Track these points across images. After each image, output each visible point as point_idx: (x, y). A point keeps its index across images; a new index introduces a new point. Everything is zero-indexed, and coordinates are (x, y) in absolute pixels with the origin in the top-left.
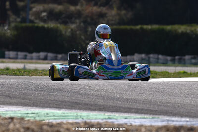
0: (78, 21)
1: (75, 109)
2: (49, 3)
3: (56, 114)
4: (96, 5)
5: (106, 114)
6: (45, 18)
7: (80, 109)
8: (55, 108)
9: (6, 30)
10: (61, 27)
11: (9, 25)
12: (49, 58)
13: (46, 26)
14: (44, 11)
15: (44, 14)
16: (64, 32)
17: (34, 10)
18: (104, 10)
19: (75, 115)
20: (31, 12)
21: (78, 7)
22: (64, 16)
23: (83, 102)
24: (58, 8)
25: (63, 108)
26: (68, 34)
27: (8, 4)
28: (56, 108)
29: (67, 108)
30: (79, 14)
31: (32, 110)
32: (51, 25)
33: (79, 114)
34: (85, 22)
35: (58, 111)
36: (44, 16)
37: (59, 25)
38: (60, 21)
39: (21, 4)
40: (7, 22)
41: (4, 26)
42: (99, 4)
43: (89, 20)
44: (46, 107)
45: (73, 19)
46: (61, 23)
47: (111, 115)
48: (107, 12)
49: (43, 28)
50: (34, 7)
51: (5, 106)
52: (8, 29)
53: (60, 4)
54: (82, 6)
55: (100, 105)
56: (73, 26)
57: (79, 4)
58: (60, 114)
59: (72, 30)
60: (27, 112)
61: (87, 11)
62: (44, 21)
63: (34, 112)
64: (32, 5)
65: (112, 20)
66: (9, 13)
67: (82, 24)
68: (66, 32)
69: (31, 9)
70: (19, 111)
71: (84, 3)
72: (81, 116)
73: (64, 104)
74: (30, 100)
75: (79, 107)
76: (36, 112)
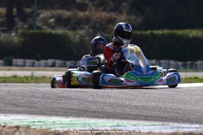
0: (86, 27)
1: (82, 117)
2: (57, 9)
3: (64, 122)
4: (105, 10)
5: (115, 122)
6: (53, 24)
7: (88, 116)
8: (62, 116)
9: (12, 37)
10: (70, 33)
11: (16, 32)
12: (57, 65)
13: (54, 32)
14: (52, 17)
15: (52, 20)
16: (72, 39)
17: (41, 16)
18: (113, 15)
19: (83, 122)
20: (38, 18)
21: (87, 13)
22: (72, 22)
23: (91, 109)
24: (66, 14)
25: (71, 116)
26: (77, 40)
27: (15, 10)
28: (64, 116)
29: (74, 116)
30: (87, 20)
31: (39, 118)
32: (59, 31)
33: (87, 122)
34: (94, 28)
35: (66, 119)
36: (52, 22)
37: (67, 31)
38: (69, 27)
39: (28, 10)
40: (14, 28)
41: (11, 33)
42: (108, 8)
43: (98, 25)
44: (54, 115)
45: (82, 25)
46: (69, 29)
47: (119, 123)
48: (116, 17)
49: (51, 34)
50: (41, 13)
51: (11, 115)
52: (16, 36)
53: (68, 9)
54: (91, 11)
55: (109, 113)
56: (82, 32)
57: (88, 10)
58: (68, 122)
59: (81, 36)
60: (33, 121)
61: (96, 17)
62: (53, 27)
63: (40, 120)
64: (40, 11)
66: (16, 19)
67: (91, 30)
68: (74, 38)
69: (38, 15)
70: (25, 119)
71: (93, 8)
72: (88, 124)
73: (71, 111)
74: (36, 108)
75: (87, 115)
76: (43, 120)
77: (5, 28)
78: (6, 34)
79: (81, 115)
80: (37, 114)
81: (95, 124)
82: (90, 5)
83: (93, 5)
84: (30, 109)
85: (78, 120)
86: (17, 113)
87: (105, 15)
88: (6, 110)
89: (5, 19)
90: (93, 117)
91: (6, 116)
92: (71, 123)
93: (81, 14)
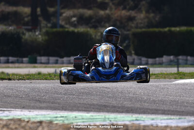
1: (103, 112)
2: (79, 8)
3: (85, 117)
4: (124, 8)
5: (134, 116)
7: (108, 111)
8: (83, 111)
9: (37, 36)
10: (91, 31)
11: (40, 31)
13: (76, 30)
14: (74, 16)
15: (74, 19)
16: (94, 36)
17: (64, 15)
18: (133, 13)
19: (103, 117)
20: (61, 18)
21: (107, 12)
22: (93, 20)
23: (111, 105)
24: (88, 13)
25: (91, 111)
26: (98, 38)
27: (39, 10)
28: (85, 111)
29: (95, 111)
30: (108, 18)
31: (61, 113)
32: (81, 29)
33: (107, 117)
35: (87, 115)
36: (75, 21)
37: (89, 29)
38: (90, 25)
39: (51, 10)
40: (39, 27)
41: (35, 32)
42: (128, 7)
43: (118, 23)
44: (75, 110)
45: (103, 23)
46: (91, 28)
47: (138, 117)
48: (135, 15)
49: (73, 32)
50: (64, 13)
51: (35, 111)
52: (39, 34)
53: (90, 9)
54: (111, 9)
55: (128, 108)
57: (108, 9)
58: (89, 117)
60: (56, 116)
61: (116, 15)
62: (75, 26)
63: (63, 115)
64: (63, 11)
65: (141, 23)
66: (40, 19)
68: (95, 36)
69: (61, 14)
70: (48, 114)
71: (113, 7)
72: (108, 118)
73: (92, 107)
74: (59, 104)
75: (107, 109)
76: (65, 116)
77: (29, 27)
78: (30, 33)
79: (101, 110)
80: (59, 109)
81: (115, 118)
82: (111, 4)
83: (113, 4)
84: (52, 105)
85: (98, 114)
86: (41, 108)
87: (124, 13)
88: (29, 106)
89: (30, 18)
90: (113, 112)
91: (30, 111)
92: (92, 117)
93: (102, 13)
